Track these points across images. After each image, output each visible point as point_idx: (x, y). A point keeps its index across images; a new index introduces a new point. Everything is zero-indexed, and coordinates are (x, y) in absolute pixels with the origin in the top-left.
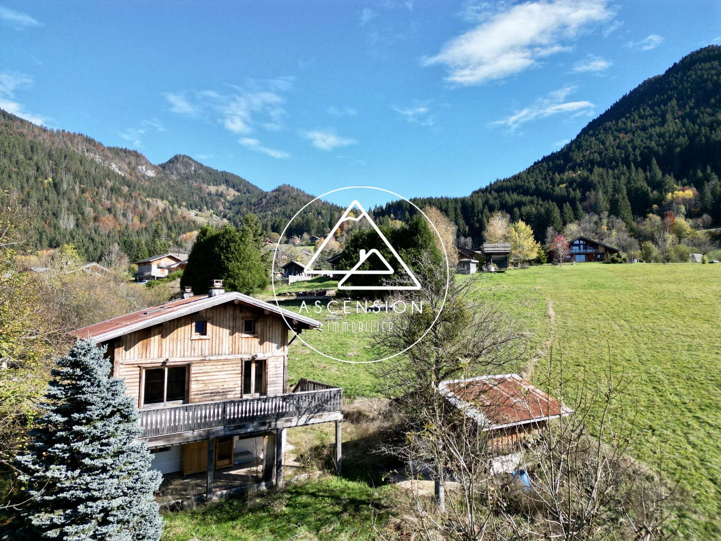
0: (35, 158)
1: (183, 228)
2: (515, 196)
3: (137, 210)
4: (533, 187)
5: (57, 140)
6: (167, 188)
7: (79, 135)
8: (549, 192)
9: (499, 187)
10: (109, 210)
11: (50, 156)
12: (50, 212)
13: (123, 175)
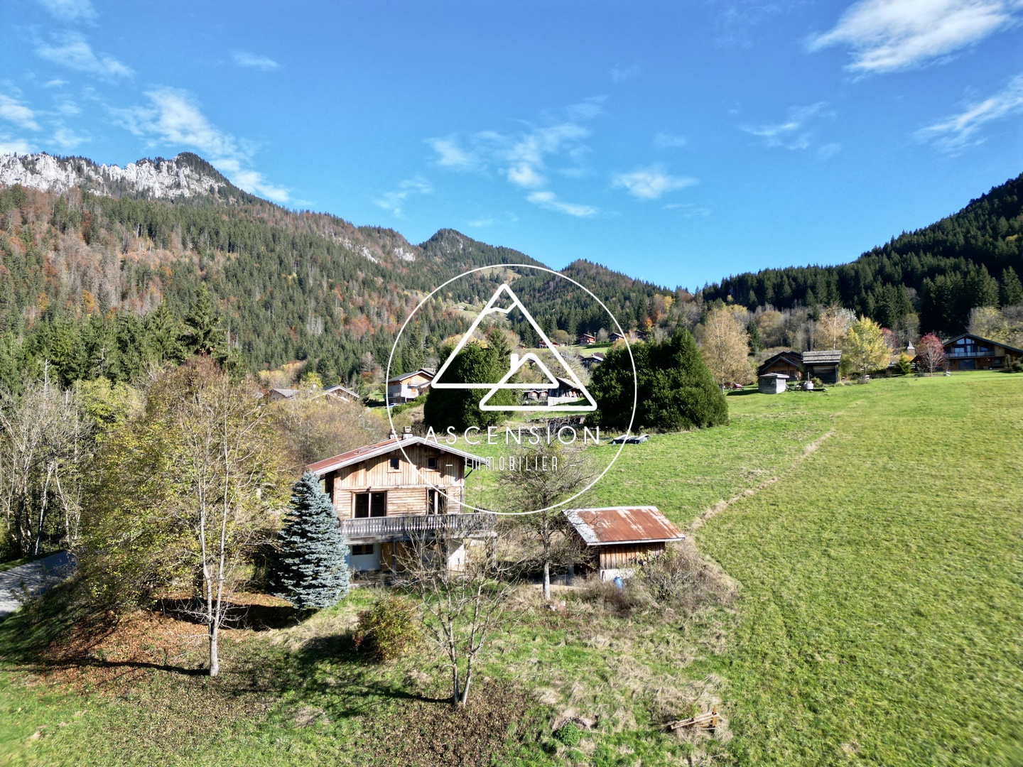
0: (278, 249)
1: (448, 327)
2: (929, 259)
3: (393, 307)
4: (962, 241)
5: (301, 223)
6: (429, 276)
7: (325, 215)
8: (987, 250)
9: (905, 244)
10: (361, 309)
11: (294, 245)
12: (296, 315)
13: (376, 262)
